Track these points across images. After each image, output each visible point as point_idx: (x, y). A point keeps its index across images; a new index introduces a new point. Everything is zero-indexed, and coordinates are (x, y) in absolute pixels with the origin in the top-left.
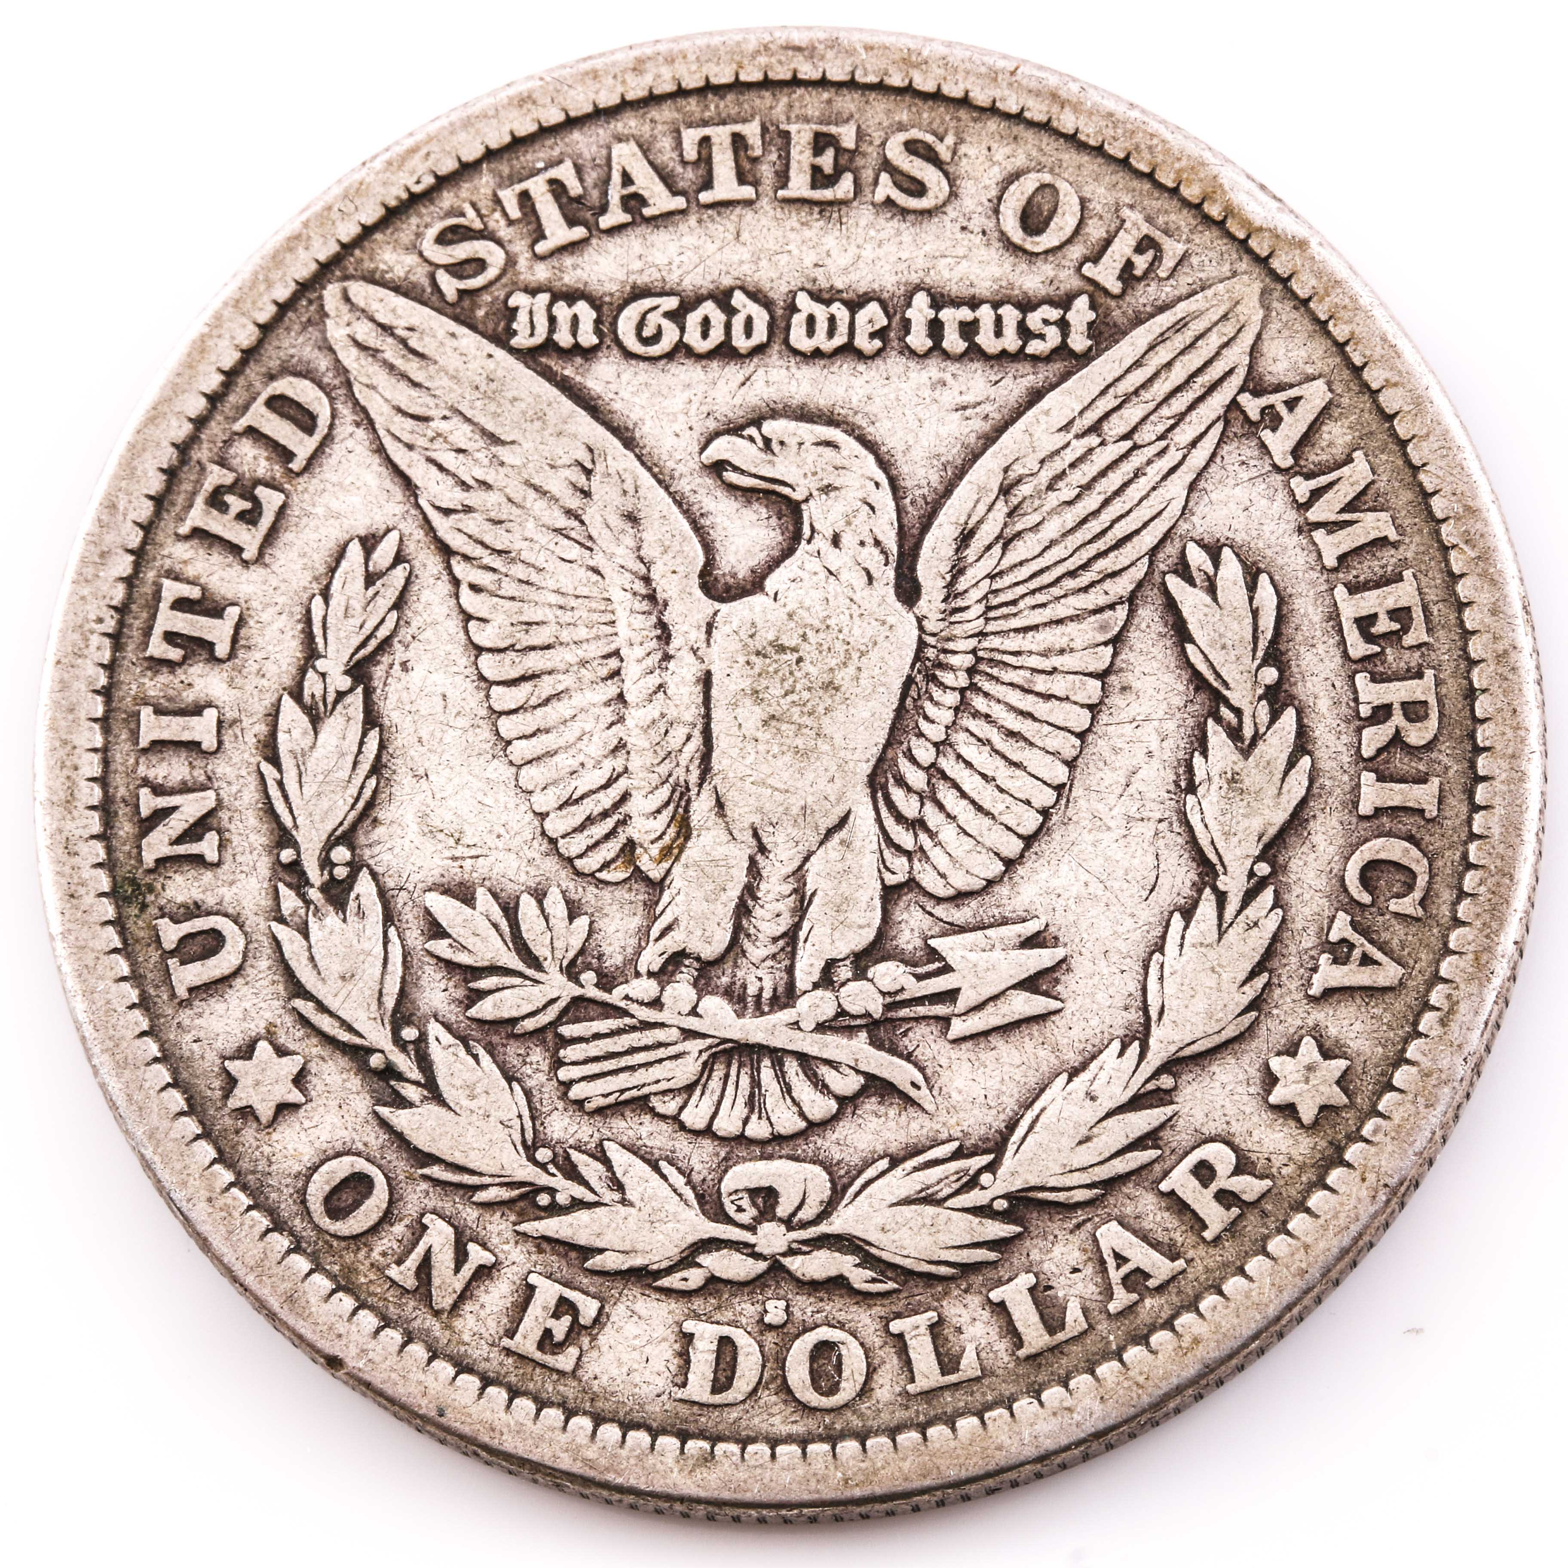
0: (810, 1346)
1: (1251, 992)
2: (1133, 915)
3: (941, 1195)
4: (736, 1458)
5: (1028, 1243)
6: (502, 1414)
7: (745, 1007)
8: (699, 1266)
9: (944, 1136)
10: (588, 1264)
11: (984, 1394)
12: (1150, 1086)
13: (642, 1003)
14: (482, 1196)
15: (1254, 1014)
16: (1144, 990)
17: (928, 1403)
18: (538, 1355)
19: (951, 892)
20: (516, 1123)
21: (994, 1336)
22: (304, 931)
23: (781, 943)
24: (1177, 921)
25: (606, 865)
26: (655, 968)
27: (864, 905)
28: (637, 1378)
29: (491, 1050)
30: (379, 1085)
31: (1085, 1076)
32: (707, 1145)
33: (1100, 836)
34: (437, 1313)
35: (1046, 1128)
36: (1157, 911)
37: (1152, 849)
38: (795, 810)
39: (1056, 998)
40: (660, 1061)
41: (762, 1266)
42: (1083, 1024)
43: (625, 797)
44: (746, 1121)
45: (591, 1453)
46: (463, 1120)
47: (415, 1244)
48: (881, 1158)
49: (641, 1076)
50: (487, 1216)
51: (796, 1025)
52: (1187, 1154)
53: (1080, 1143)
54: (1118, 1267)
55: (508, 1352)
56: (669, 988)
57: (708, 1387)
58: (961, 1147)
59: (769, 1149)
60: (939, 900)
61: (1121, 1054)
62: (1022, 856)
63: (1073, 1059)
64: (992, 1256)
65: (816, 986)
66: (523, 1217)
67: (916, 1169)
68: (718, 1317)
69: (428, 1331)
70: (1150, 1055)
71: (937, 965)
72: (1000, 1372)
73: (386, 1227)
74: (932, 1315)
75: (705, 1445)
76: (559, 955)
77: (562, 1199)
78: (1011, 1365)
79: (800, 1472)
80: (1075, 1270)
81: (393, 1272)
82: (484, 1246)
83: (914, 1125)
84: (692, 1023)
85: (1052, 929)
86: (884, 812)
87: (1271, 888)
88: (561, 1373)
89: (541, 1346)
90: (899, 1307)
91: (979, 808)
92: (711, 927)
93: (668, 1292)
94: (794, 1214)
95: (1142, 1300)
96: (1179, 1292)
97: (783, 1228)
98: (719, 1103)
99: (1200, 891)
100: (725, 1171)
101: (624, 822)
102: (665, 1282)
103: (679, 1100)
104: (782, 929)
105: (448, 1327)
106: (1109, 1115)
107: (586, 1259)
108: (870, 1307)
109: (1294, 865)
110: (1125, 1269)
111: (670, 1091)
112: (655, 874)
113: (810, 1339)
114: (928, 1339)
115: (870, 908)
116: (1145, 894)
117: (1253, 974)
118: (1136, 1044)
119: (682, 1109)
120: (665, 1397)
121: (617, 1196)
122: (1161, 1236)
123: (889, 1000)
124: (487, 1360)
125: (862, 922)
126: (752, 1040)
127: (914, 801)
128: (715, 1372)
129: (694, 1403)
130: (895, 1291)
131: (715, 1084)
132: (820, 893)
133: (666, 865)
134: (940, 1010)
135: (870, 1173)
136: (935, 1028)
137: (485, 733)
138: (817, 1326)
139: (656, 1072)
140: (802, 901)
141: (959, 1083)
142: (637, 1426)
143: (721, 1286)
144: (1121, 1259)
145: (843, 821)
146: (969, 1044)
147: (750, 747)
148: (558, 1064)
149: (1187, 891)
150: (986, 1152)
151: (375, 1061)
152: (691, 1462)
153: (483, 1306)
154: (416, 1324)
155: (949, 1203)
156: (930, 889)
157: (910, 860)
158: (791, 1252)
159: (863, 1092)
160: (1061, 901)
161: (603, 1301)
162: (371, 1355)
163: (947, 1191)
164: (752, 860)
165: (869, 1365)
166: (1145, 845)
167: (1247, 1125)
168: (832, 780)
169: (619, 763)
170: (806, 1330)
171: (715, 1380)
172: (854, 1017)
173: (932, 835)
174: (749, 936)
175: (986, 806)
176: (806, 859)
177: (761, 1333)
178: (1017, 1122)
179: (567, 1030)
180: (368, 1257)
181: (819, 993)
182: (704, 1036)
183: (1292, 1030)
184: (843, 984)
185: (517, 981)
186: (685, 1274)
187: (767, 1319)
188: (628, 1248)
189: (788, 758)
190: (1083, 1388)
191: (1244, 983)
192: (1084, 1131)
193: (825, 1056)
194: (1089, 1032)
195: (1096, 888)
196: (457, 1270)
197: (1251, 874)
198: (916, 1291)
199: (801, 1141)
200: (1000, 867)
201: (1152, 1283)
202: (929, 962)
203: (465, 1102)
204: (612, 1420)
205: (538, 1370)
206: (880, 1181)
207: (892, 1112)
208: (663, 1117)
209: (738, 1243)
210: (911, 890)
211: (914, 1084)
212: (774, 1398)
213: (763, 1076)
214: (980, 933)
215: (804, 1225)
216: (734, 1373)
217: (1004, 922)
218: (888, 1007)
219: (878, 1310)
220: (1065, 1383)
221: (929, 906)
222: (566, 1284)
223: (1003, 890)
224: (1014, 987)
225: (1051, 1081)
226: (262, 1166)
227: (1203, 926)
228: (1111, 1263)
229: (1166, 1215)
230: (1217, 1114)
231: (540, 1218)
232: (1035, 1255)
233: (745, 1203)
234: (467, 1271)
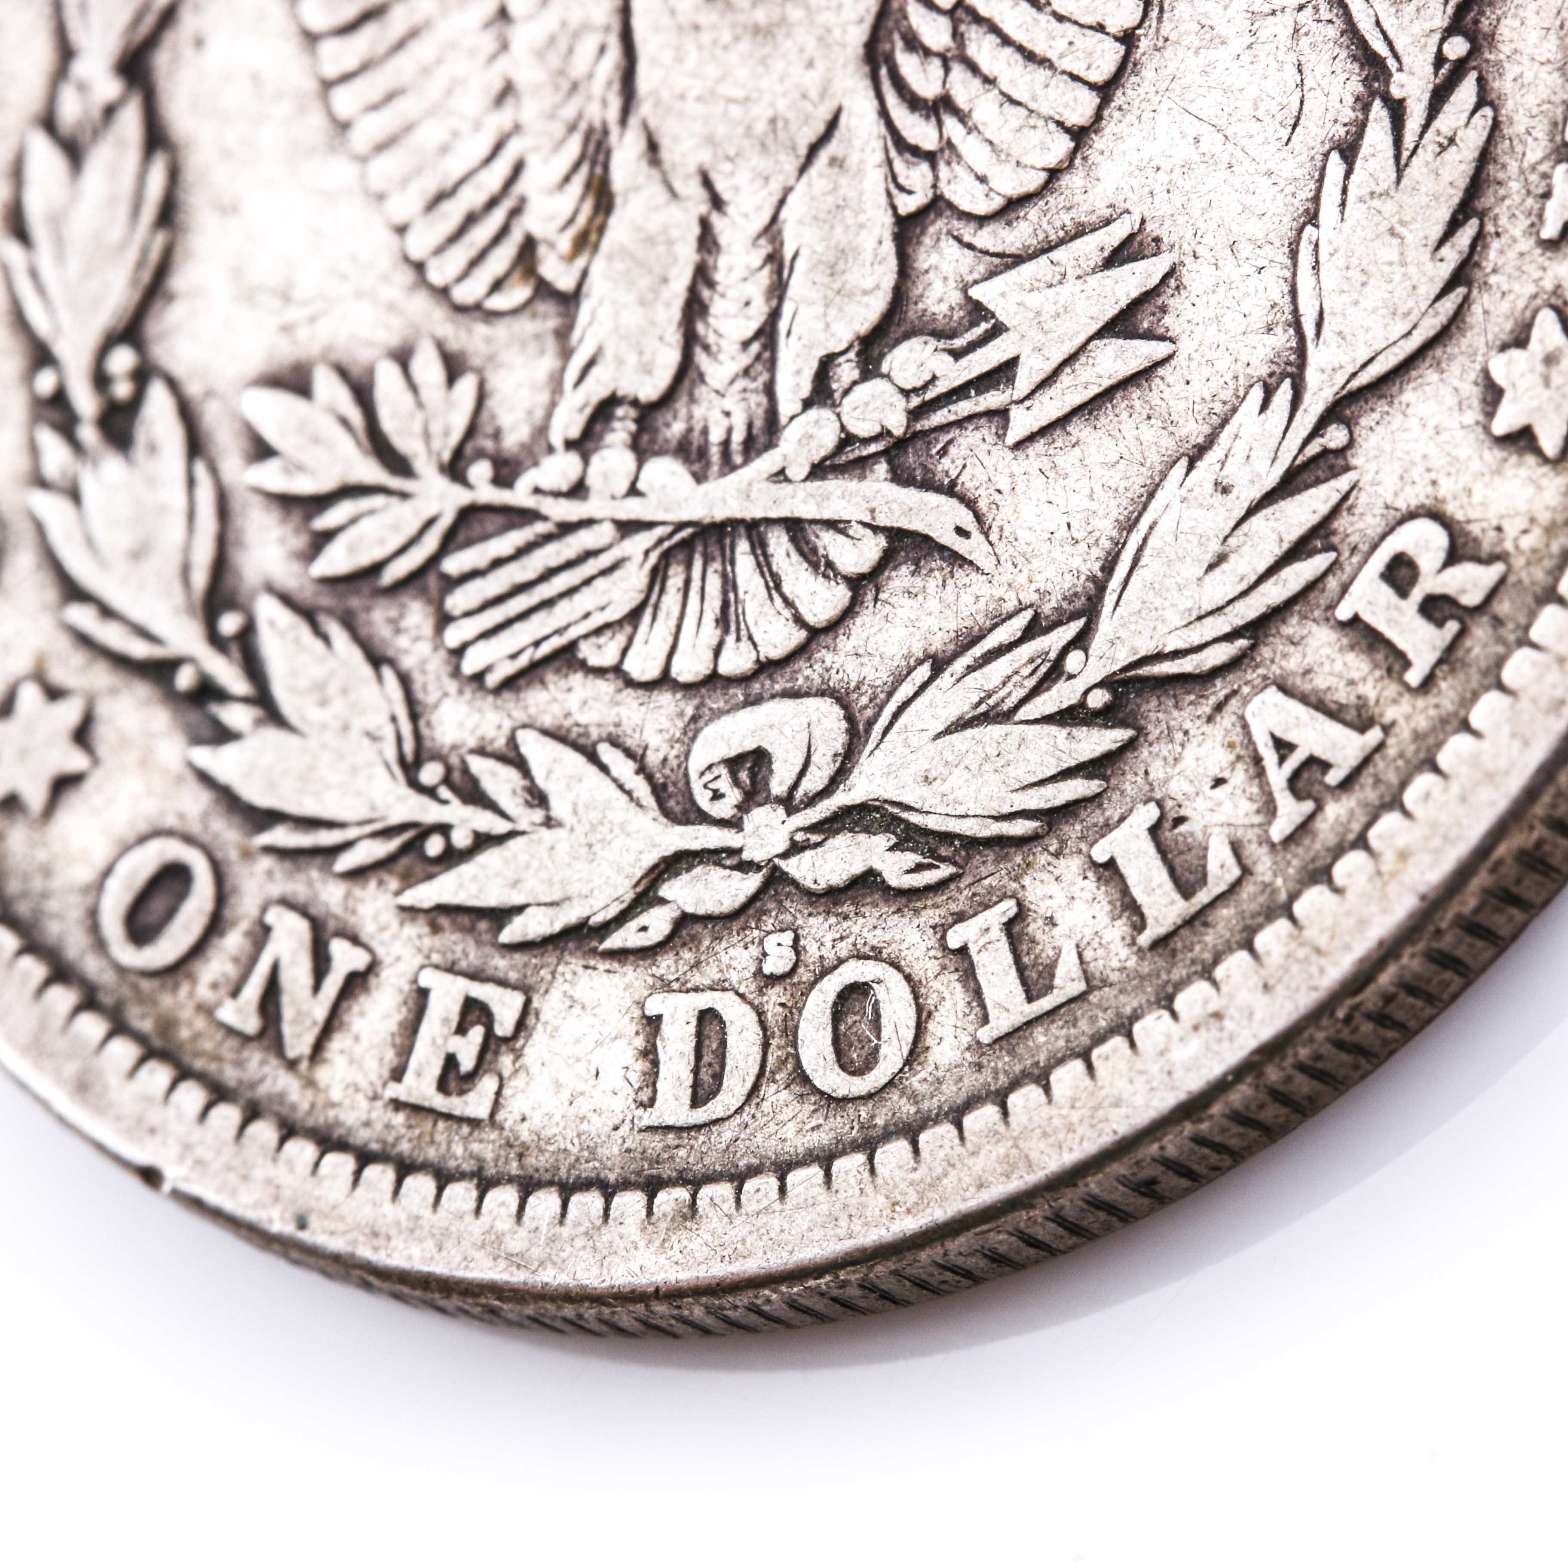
0: (832, 997)
1: (1452, 255)
2: (1270, 174)
3: (1009, 703)
4: (729, 1205)
5: (1145, 753)
6: (388, 1207)
7: (708, 465)
8: (663, 901)
9: (1010, 605)
10: (507, 935)
11: (1093, 1020)
12: (1313, 449)
13: (557, 494)
14: (346, 862)
15: (1461, 291)
16: (1293, 293)
17: (1012, 1052)
18: (440, 1102)
19: (997, 202)
20: (388, 732)
21: (1104, 919)
22: (74, 495)
23: (755, 347)
24: (1336, 166)
25: (497, 286)
26: (575, 433)
27: (868, 256)
28: (583, 1106)
29: (349, 623)
30: (194, 716)
31: (1212, 456)
32: (666, 699)
33: (1213, 55)
34: (292, 1065)
35: (1159, 552)
36: (1304, 158)
37: (1292, 58)
38: (761, 127)
39: (1162, 338)
40: (588, 582)
41: (753, 882)
42: (1206, 371)
43: (518, 169)
44: (717, 651)
45: (516, 1243)
46: (312, 743)
47: (254, 959)
48: (920, 662)
49: (564, 612)
50: (358, 892)
51: (780, 476)
52: (1374, 547)
53: (1211, 567)
54: (1282, 760)
55: (397, 1105)
56: (596, 460)
57: (686, 1095)
58: (1036, 617)
59: (756, 687)
60: (982, 220)
61: (1265, 406)
62: (1098, 117)
63: (1196, 432)
64: (1093, 786)
65: (807, 404)
66: (408, 880)
67: (970, 669)
68: (696, 979)
69: (281, 1097)
70: (1308, 398)
71: (984, 326)
72: (1114, 977)
73: (216, 941)
74: (1009, 907)
75: (682, 1194)
76: (436, 444)
77: (461, 839)
78: (1132, 963)
79: (824, 1209)
80: (1219, 782)
81: (228, 1013)
82: (355, 940)
83: (967, 598)
84: (632, 509)
85: (1149, 227)
86: (892, 99)
87: (1473, 76)
88: (474, 1123)
89: (443, 1086)
90: (961, 902)
91: (1029, 56)
92: (650, 344)
93: (621, 955)
94: (795, 786)
95: (1319, 807)
96: (1377, 781)
97: (781, 811)
98: (679, 628)
99: (1366, 108)
100: (693, 739)
101: (516, 212)
102: (614, 941)
103: (621, 639)
104: (753, 326)
105: (310, 1083)
106: (1251, 512)
107: (500, 928)
108: (917, 912)
109: (1505, 31)
110: (1294, 761)
111: (607, 626)
112: (565, 282)
113: (831, 986)
114: (1004, 945)
115: (879, 261)
116: (1285, 133)
117: (1453, 226)
118: (1287, 384)
119: (625, 652)
120: (625, 1129)
121: (538, 815)
122: (1343, 695)
123: (915, 401)
124: (367, 1124)
125: (869, 284)
126: (720, 515)
127: (935, 67)
128: (696, 1071)
129: (669, 1128)
130: (952, 878)
131: (671, 601)
132: (804, 253)
133: (580, 262)
134: (993, 399)
135: (905, 690)
136: (987, 431)
137: (317, 120)
138: (841, 962)
139: (584, 601)
140: (779, 272)
141: (1028, 512)
142: (584, 1185)
143: (698, 928)
144: (1283, 747)
145: (832, 125)
146: (1039, 446)
147: (690, 44)
148: (444, 620)
149: (1348, 114)
150: (1074, 616)
151: (185, 679)
152: (663, 1225)
153: (357, 1039)
154: (263, 1090)
155: (1023, 714)
156: (966, 207)
157: (934, 167)
158: (795, 848)
159: (887, 561)
160: (1162, 177)
161: (527, 990)
162: (199, 1152)
163: (1018, 694)
164: (705, 224)
165: (919, 1009)
166: (1281, 56)
167: (1464, 479)
168: (810, 64)
169: (503, 119)
170: (826, 972)
171: (696, 1085)
172: (866, 441)
173: (962, 117)
174: (706, 348)
175: (1039, 49)
176: (782, 202)
177: (761, 992)
178: (1118, 554)
179: (453, 565)
180: (191, 994)
181: (813, 413)
182: (649, 525)
183: (1521, 304)
184: (846, 392)
185: (378, 501)
186: (644, 919)
187: (767, 969)
188: (556, 896)
189: (744, 46)
190: (1237, 977)
191: (1441, 242)
192: (1215, 547)
193: (826, 516)
194: (1216, 384)
195: (1212, 142)
196: (317, 987)
197: (1440, 60)
198: (984, 871)
199: (802, 664)
200: (1063, 144)
201: (1333, 778)
202: (974, 324)
203: (315, 714)
204: (550, 1183)
205: (441, 1125)
206: (919, 701)
207: (932, 584)
208: (600, 672)
209: (716, 852)
210: (939, 215)
211: (961, 532)
212: (784, 1095)
213: (739, 569)
214: (1043, 260)
215: (812, 800)
216: (723, 1065)
217: (1080, 231)
218: (915, 414)
219: (931, 916)
220: (1207, 973)
221: (968, 233)
222: (475, 976)
223: (1072, 181)
224: (1099, 334)
225: (1164, 476)
226: (37, 884)
227: (1373, 165)
228: (1269, 757)
229: (1351, 657)
230: (1417, 473)
231: (430, 877)
232: (1157, 771)
233: (724, 784)
234: (332, 984)
